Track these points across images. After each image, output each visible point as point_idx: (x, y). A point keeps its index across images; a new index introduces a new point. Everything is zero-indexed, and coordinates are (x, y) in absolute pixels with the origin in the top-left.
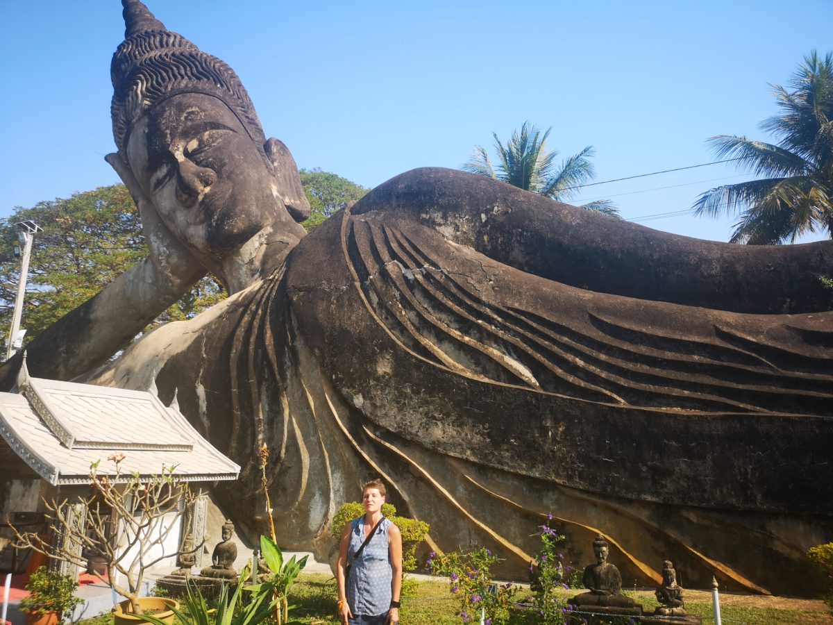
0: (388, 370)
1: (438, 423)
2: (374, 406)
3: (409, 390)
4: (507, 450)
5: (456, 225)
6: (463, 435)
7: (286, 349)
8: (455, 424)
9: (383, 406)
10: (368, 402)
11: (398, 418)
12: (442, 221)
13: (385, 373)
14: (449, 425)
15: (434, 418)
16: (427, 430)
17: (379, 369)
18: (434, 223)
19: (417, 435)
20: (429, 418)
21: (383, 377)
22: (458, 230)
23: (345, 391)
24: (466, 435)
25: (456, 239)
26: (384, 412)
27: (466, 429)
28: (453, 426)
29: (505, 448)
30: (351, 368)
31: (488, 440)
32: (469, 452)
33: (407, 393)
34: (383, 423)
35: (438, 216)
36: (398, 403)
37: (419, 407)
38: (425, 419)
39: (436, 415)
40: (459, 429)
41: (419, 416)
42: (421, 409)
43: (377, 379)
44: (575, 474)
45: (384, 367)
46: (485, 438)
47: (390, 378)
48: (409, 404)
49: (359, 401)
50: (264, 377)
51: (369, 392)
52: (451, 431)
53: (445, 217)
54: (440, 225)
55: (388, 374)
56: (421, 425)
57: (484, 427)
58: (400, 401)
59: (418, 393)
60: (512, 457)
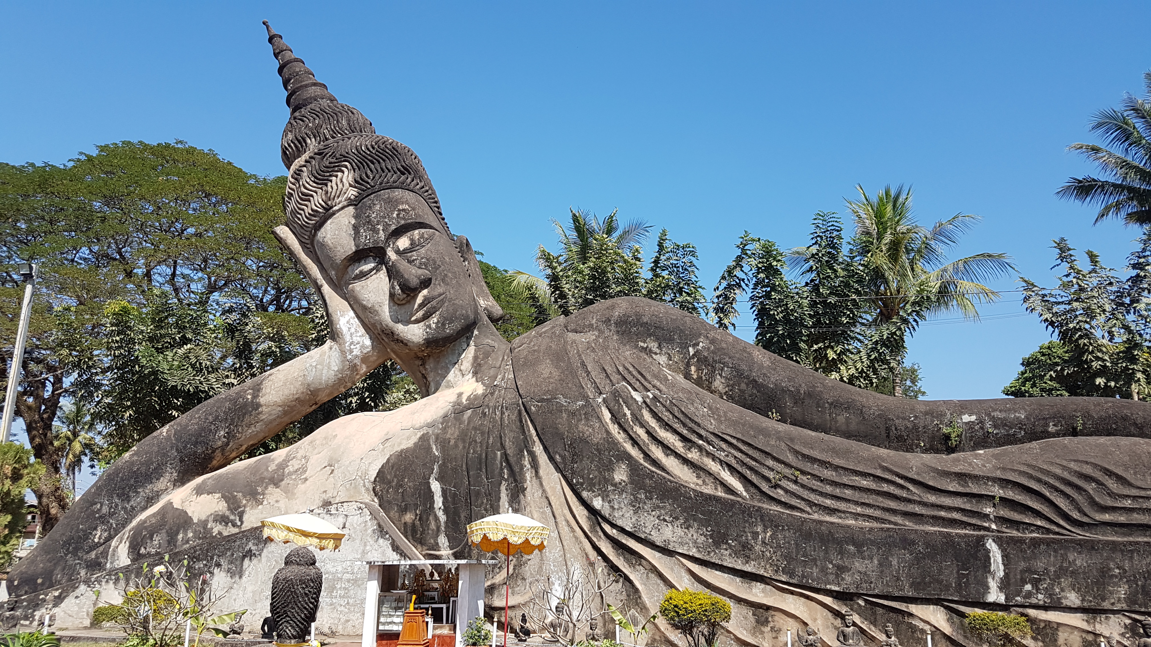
0: (625, 478)
1: (669, 524)
2: (612, 508)
3: (643, 496)
4: (726, 550)
5: (669, 354)
6: (690, 535)
7: (526, 453)
8: (683, 526)
9: (620, 508)
10: (607, 504)
11: (634, 520)
12: (658, 351)
13: (622, 480)
14: (677, 527)
15: (665, 520)
16: (659, 530)
17: (615, 477)
18: (651, 351)
19: (650, 534)
20: (661, 520)
21: (620, 484)
22: (671, 360)
23: (585, 494)
24: (692, 536)
25: (669, 366)
26: (621, 513)
27: (692, 531)
28: (682, 528)
29: (725, 547)
30: (590, 474)
31: (710, 541)
32: (694, 550)
33: (641, 499)
34: (620, 523)
35: (653, 346)
36: (634, 506)
37: (652, 511)
38: (658, 521)
39: (667, 518)
40: (686, 530)
41: (652, 519)
42: (654, 513)
43: (615, 485)
44: (779, 569)
45: (621, 475)
46: (707, 539)
47: (626, 485)
48: (643, 508)
49: (597, 503)
50: (503, 477)
51: (608, 496)
52: (680, 532)
53: (660, 347)
54: (656, 354)
55: (624, 482)
56: (653, 526)
57: (707, 530)
58: (636, 506)
59: (651, 499)
60: (730, 555)
